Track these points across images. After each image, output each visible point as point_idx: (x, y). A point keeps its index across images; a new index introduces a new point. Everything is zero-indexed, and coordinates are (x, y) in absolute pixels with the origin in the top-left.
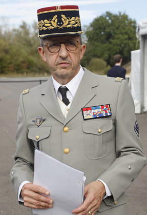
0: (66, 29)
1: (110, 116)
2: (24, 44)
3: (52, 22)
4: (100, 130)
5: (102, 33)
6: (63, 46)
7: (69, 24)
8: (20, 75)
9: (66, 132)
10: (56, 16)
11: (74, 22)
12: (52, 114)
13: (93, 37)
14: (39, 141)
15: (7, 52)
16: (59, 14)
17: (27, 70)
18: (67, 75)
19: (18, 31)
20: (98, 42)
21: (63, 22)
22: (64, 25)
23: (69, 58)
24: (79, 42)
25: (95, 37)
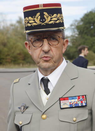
0: (48, 26)
1: (86, 106)
2: (20, 38)
3: (35, 19)
4: (74, 119)
5: (92, 27)
6: (46, 41)
7: (50, 21)
8: (17, 66)
9: (44, 119)
10: (39, 14)
11: (56, 19)
12: (34, 103)
13: (83, 31)
14: (22, 126)
15: (5, 45)
16: (42, 12)
17: (22, 61)
18: (49, 68)
19: (15, 25)
20: (88, 35)
21: (45, 19)
22: (46, 22)
23: (51, 52)
24: (61, 37)
25: (85, 31)
